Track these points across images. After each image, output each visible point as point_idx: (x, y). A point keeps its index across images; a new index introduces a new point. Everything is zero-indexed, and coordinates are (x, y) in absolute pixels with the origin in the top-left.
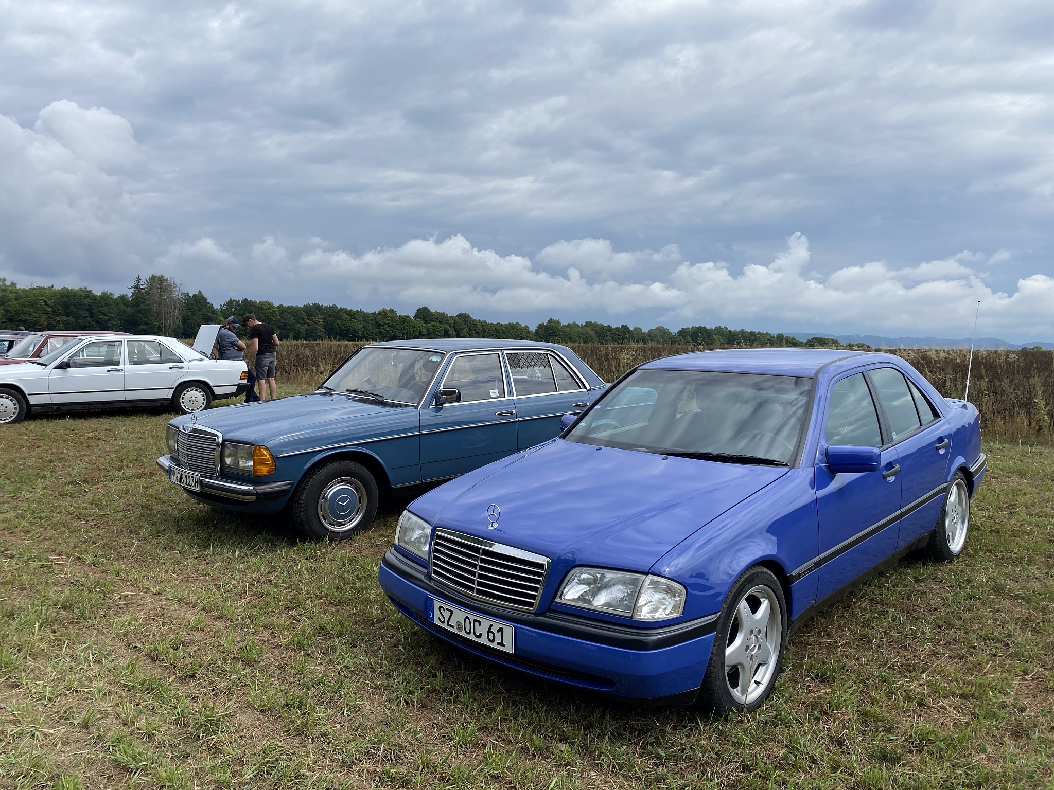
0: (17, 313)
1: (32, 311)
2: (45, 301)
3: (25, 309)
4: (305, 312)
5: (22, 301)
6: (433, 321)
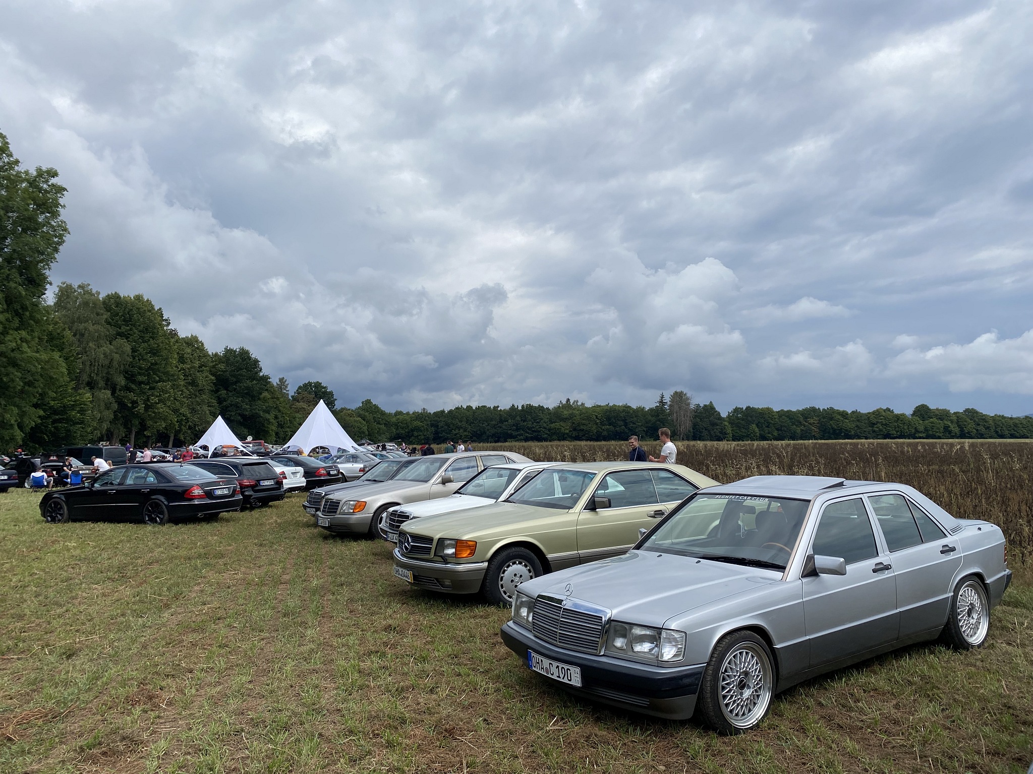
0: (579, 425)
1: (587, 422)
2: (596, 416)
3: (584, 422)
4: (802, 415)
5: (584, 416)
6: (932, 418)
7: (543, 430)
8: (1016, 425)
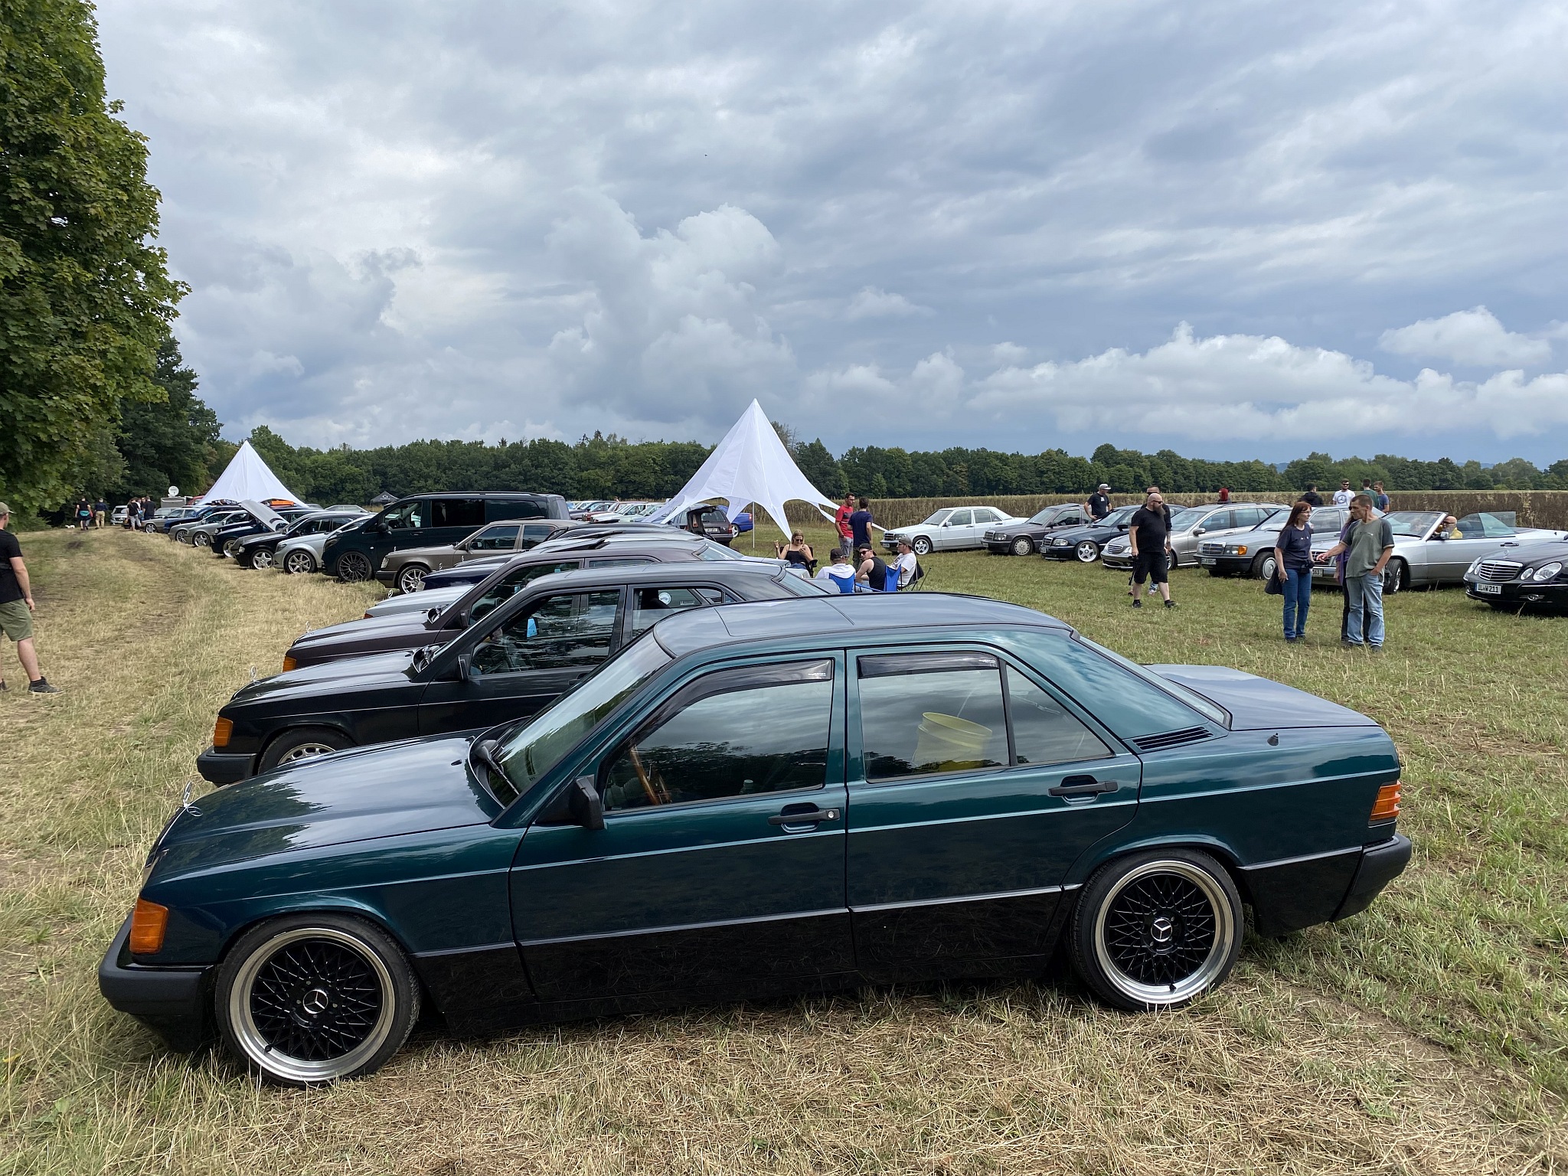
5: (631, 459)
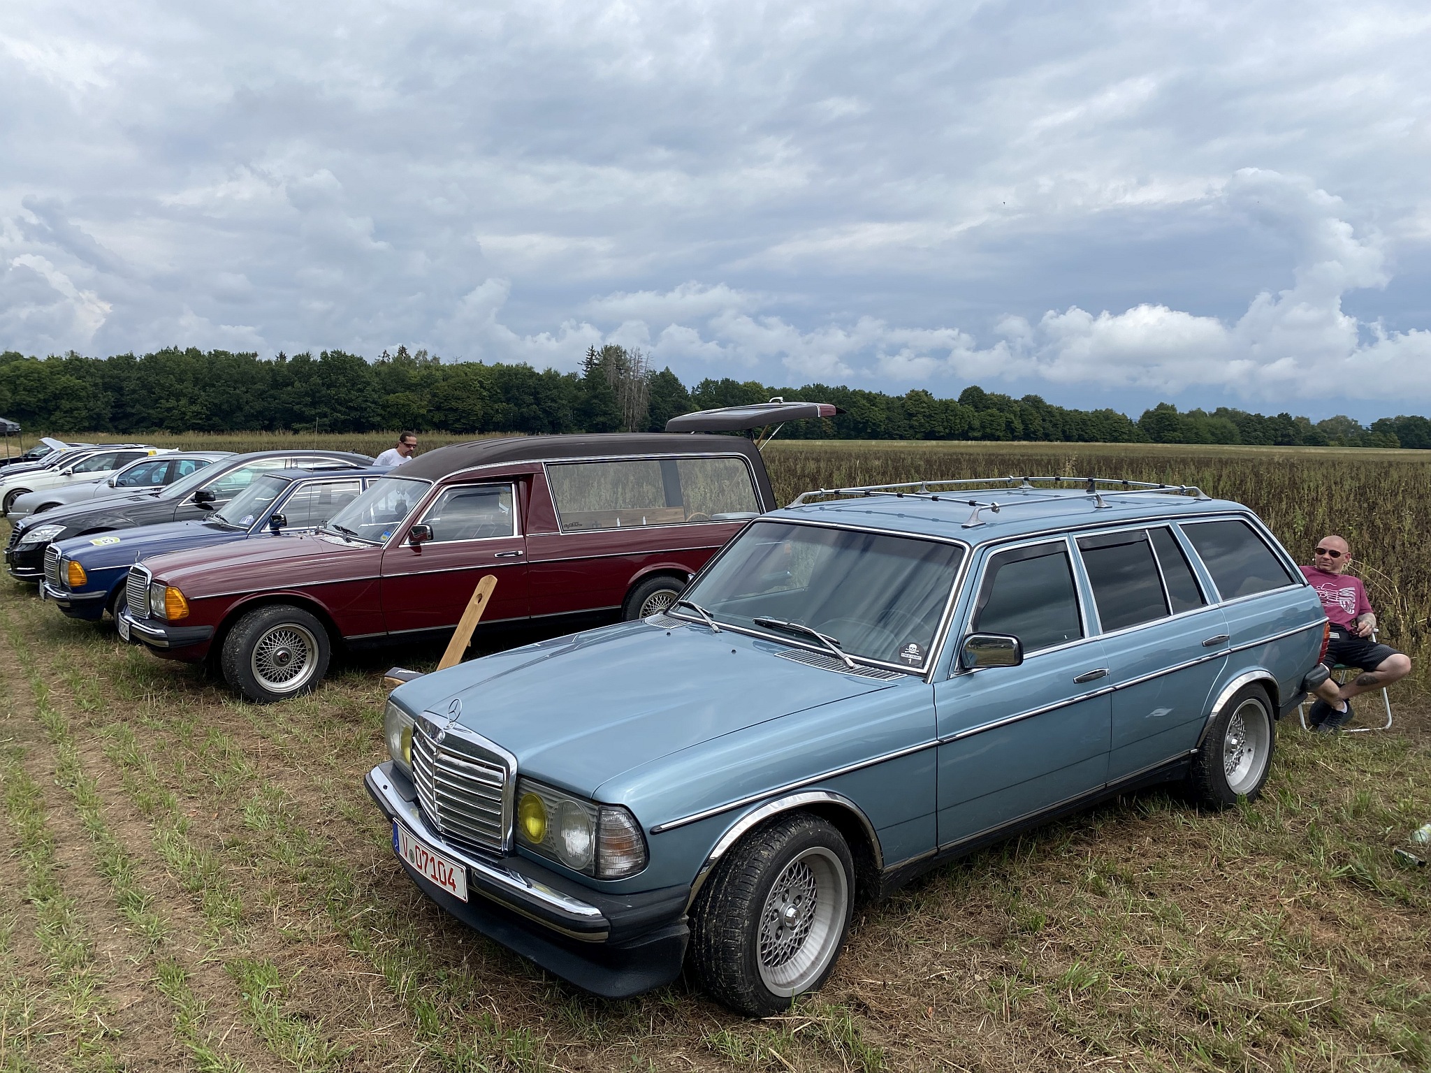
6: (988, 408)
7: (373, 406)
8: (1084, 422)
